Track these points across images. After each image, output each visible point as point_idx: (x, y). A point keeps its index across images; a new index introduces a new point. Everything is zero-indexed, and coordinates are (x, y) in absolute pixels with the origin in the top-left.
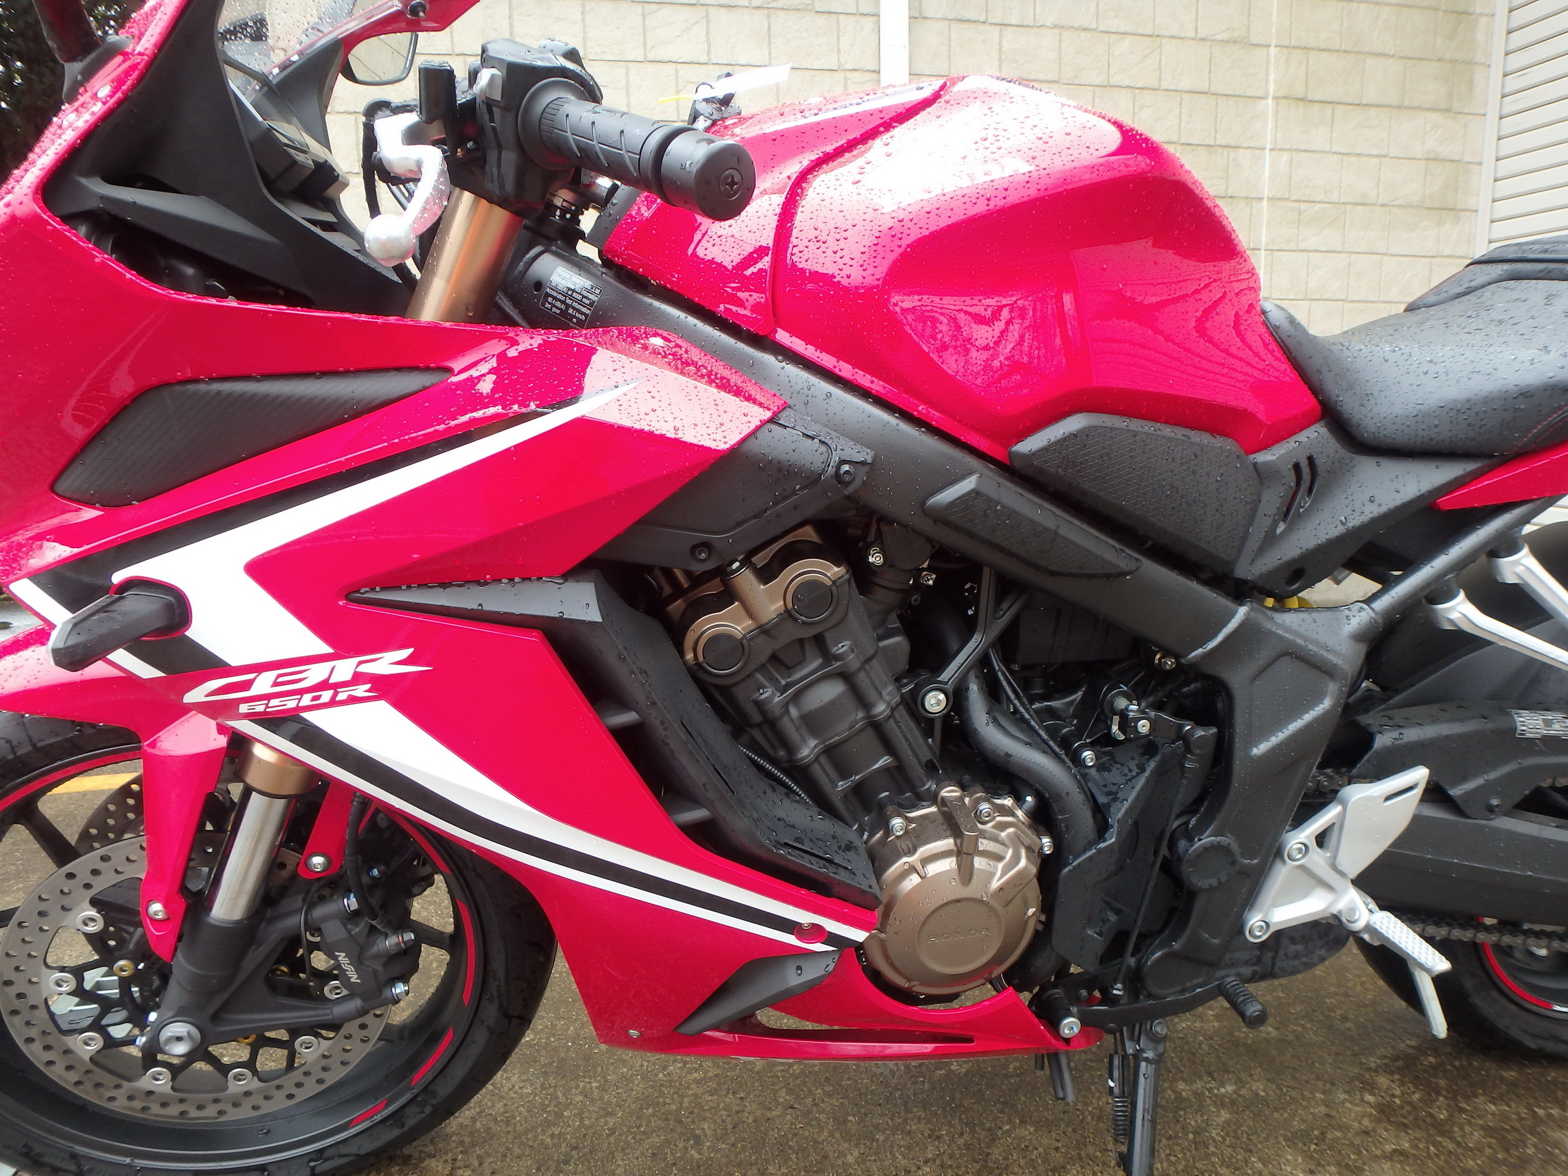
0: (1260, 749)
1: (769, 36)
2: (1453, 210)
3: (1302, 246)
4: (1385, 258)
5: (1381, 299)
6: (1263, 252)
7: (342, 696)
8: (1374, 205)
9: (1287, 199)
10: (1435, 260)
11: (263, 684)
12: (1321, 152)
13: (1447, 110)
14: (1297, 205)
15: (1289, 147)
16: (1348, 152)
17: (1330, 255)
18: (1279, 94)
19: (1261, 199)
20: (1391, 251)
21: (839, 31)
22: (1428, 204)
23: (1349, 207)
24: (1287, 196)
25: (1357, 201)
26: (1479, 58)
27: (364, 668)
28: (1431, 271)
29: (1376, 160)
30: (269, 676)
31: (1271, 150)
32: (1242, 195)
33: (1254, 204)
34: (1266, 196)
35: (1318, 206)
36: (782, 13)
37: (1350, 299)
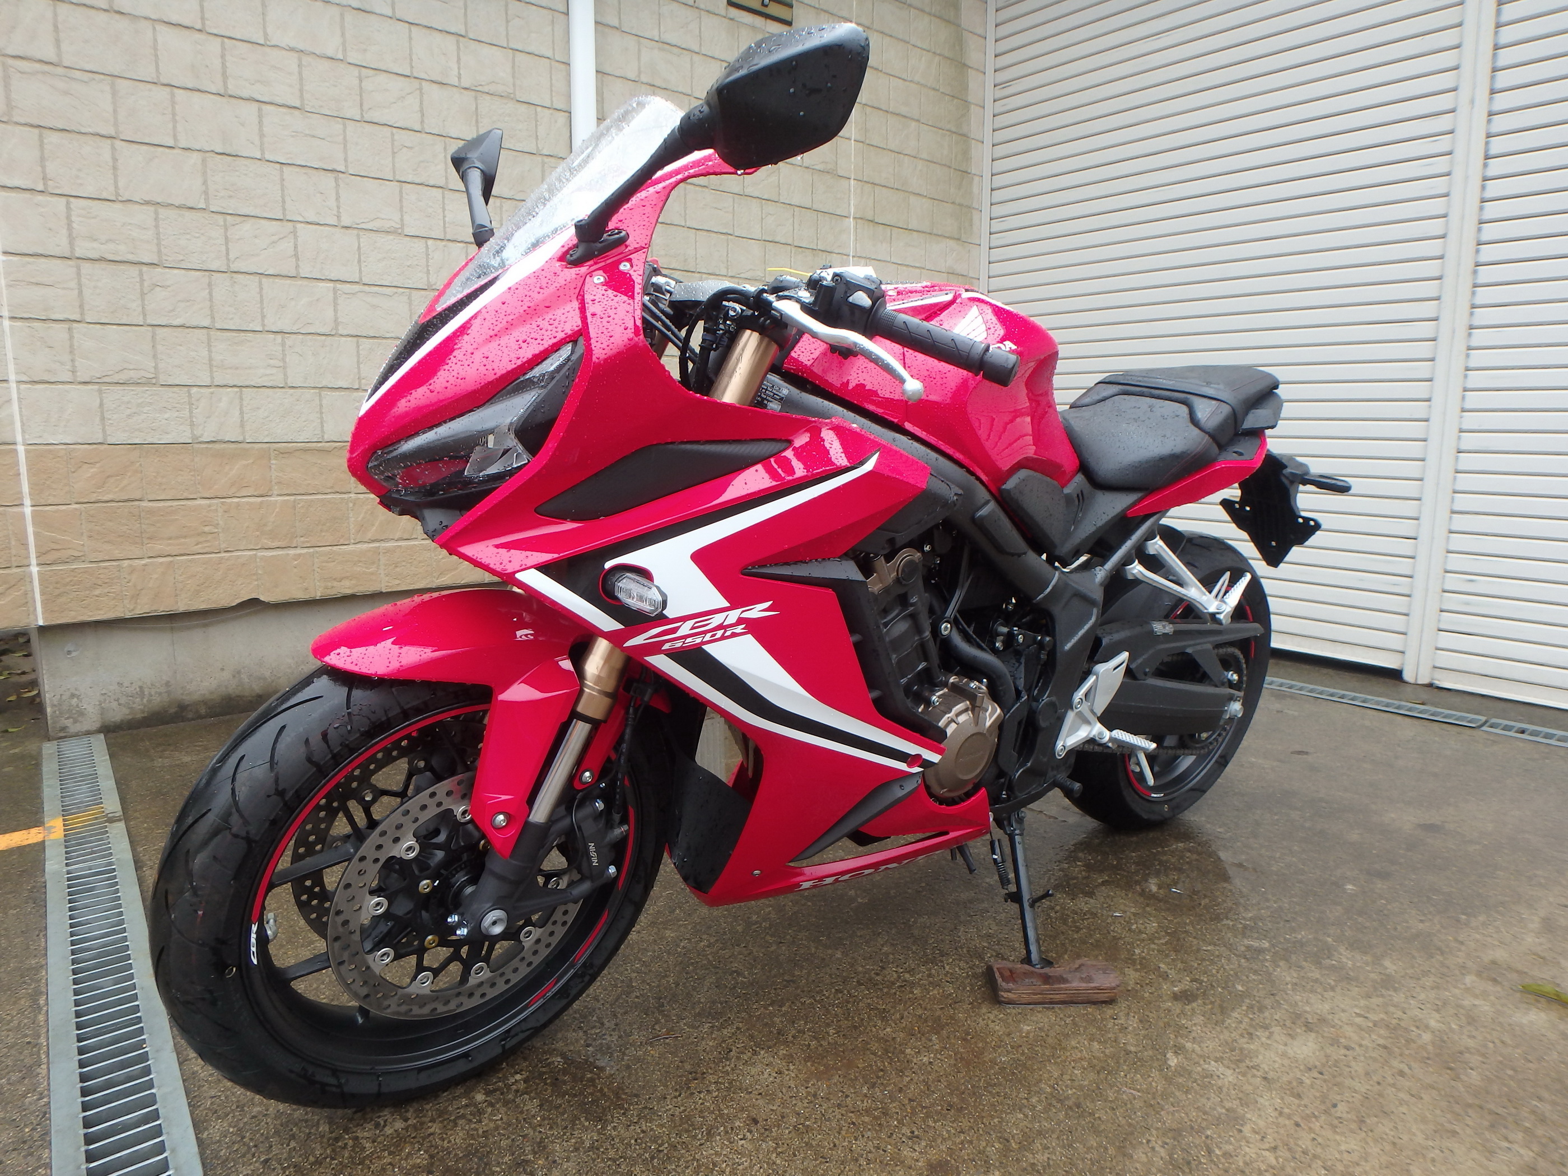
0: (1068, 647)
1: (477, 116)
7: (728, 633)
11: (685, 629)
12: (885, 262)
13: (958, 239)
15: (864, 256)
16: (901, 263)
18: (858, 216)
21: (537, 121)
26: (975, 205)
27: (745, 615)
29: (918, 271)
30: (690, 623)
31: (854, 257)
36: (488, 97)
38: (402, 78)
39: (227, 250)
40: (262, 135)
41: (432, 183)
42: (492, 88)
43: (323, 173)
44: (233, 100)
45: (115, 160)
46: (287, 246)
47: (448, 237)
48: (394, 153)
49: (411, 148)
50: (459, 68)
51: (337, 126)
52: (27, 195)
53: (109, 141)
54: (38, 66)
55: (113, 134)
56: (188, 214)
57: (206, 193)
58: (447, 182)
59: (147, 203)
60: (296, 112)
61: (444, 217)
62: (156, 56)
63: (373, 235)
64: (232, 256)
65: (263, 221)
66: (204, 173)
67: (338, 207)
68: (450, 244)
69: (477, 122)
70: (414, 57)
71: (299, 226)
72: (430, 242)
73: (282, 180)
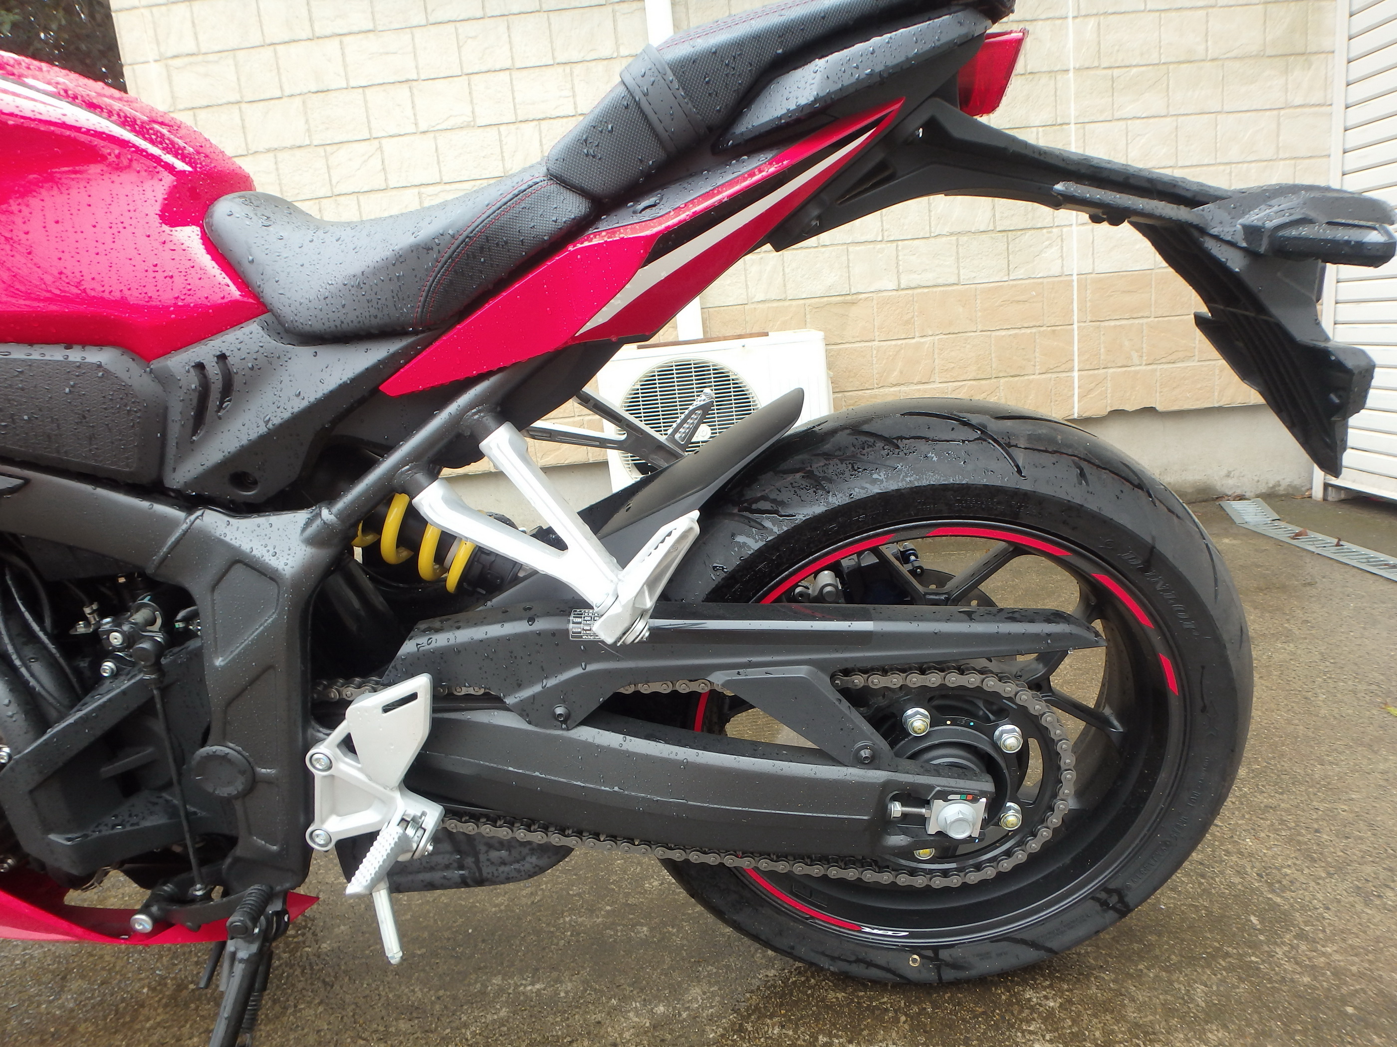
2: (1303, 54)
3: (1117, 115)
4: (1219, 117)
5: (1218, 161)
6: (1072, 126)
8: (1203, 60)
9: (1097, 67)
10: (1282, 112)
12: (1133, 12)
14: (1109, 72)
15: (1095, 12)
16: (1167, 7)
17: (1152, 120)
19: (1067, 71)
20: (1227, 108)
22: (1269, 52)
23: (1171, 67)
24: (1096, 64)
25: (1182, 59)
28: (1279, 124)
29: (1201, 12)
31: (1074, 17)
32: (1044, 69)
33: (1059, 77)
34: (1072, 67)
35: (1134, 70)
37: (1180, 164)
39: (330, 176)
40: (345, 66)
41: (498, 67)
43: (398, 85)
44: (321, 41)
45: (242, 120)
46: (376, 162)
47: (519, 119)
48: (459, 48)
49: (474, 38)
51: (406, 37)
53: (237, 106)
54: (187, 60)
55: (239, 99)
56: (298, 153)
57: (308, 130)
58: (513, 63)
59: (268, 151)
60: (371, 35)
61: (514, 99)
62: (260, 21)
63: (448, 133)
64: (334, 182)
65: (354, 145)
66: (306, 113)
67: (415, 115)
68: (523, 125)
71: (384, 141)
72: (502, 128)
73: (366, 102)
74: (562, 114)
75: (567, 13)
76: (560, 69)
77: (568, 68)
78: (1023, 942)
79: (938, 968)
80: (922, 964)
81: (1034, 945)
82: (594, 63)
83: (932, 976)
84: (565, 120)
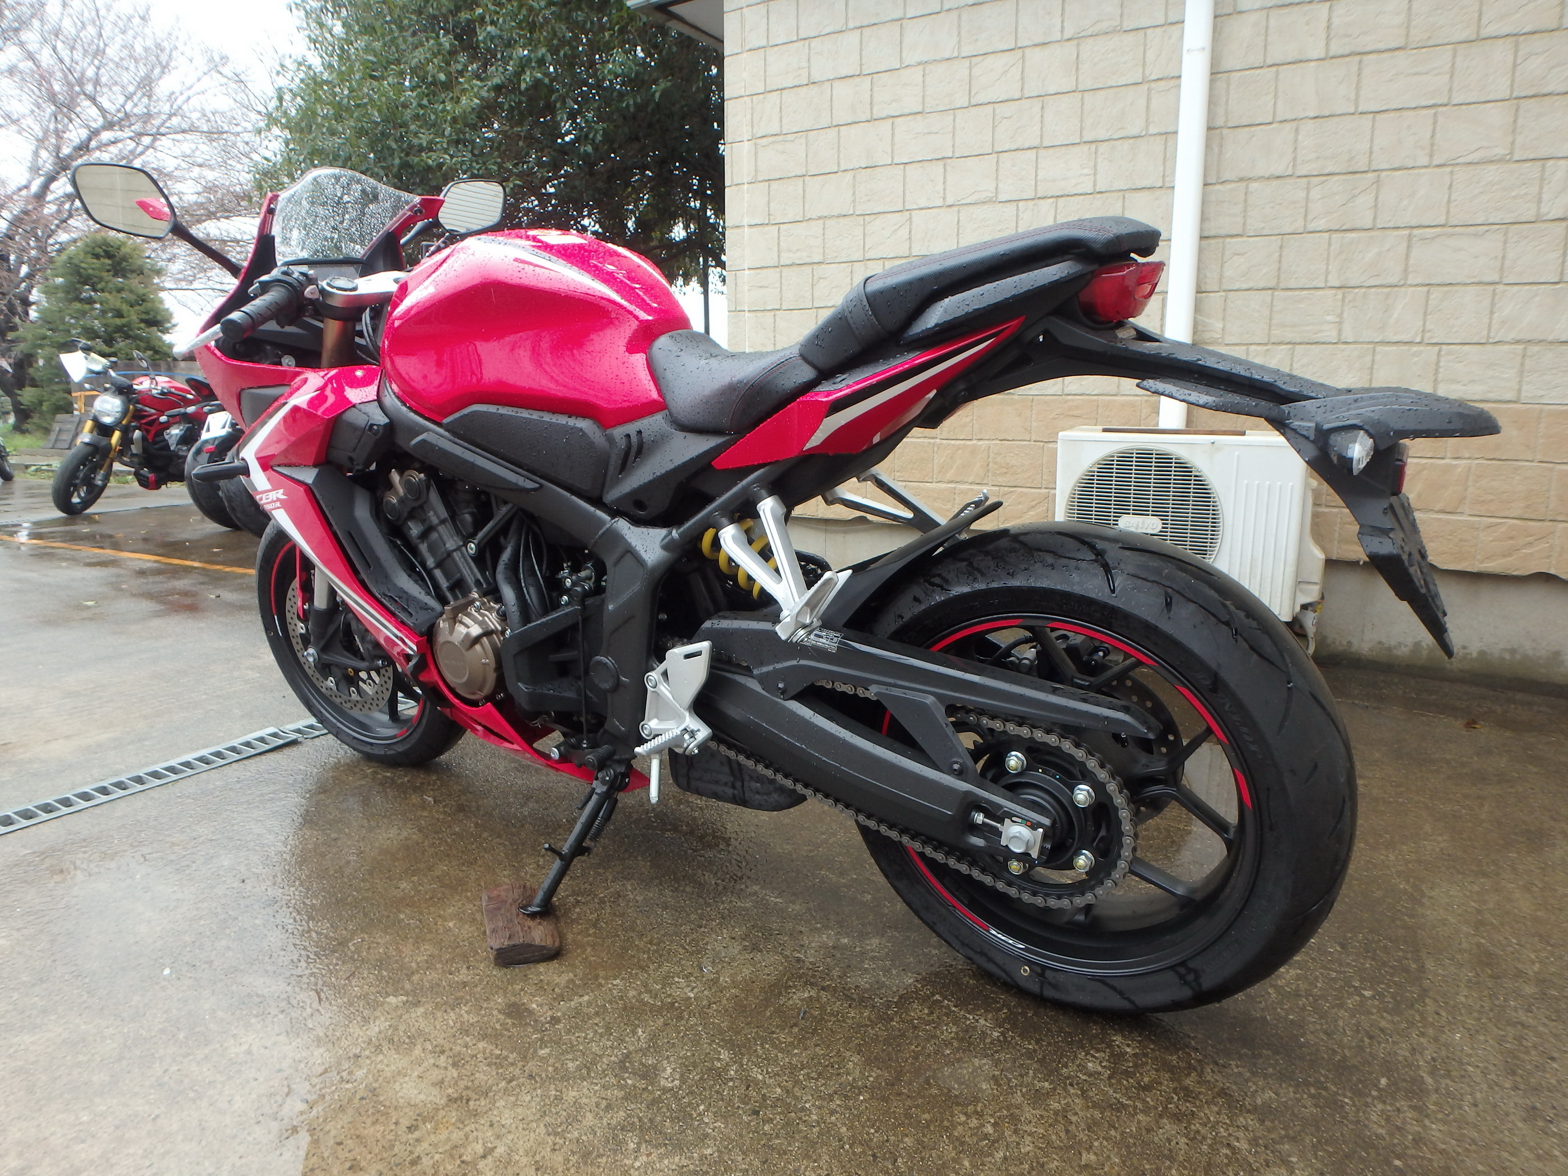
38: (1007, 53)
40: (893, 145)
41: (1027, 146)
42: (1096, 29)
43: (934, 162)
44: (877, 122)
45: (804, 191)
46: (904, 232)
47: (1039, 196)
48: (994, 127)
49: (1010, 118)
50: (1062, 22)
51: (949, 118)
52: (760, 228)
53: (802, 179)
54: (771, 139)
55: (805, 173)
56: (842, 220)
57: (854, 201)
58: (1042, 141)
59: (820, 218)
60: (919, 116)
61: (1036, 176)
62: (832, 106)
63: (971, 207)
64: (867, 248)
65: (889, 215)
66: (854, 186)
67: (944, 189)
68: (1041, 201)
69: (1077, 69)
70: (1020, 29)
71: (914, 213)
72: (1021, 204)
73: (905, 177)
74: (1080, 192)
75: (1102, 92)
76: (1086, 147)
77: (1093, 146)
78: (1113, 988)
79: (1042, 984)
80: (1030, 976)
81: (1121, 993)
82: (1120, 141)
83: (1035, 988)
84: (1082, 197)
